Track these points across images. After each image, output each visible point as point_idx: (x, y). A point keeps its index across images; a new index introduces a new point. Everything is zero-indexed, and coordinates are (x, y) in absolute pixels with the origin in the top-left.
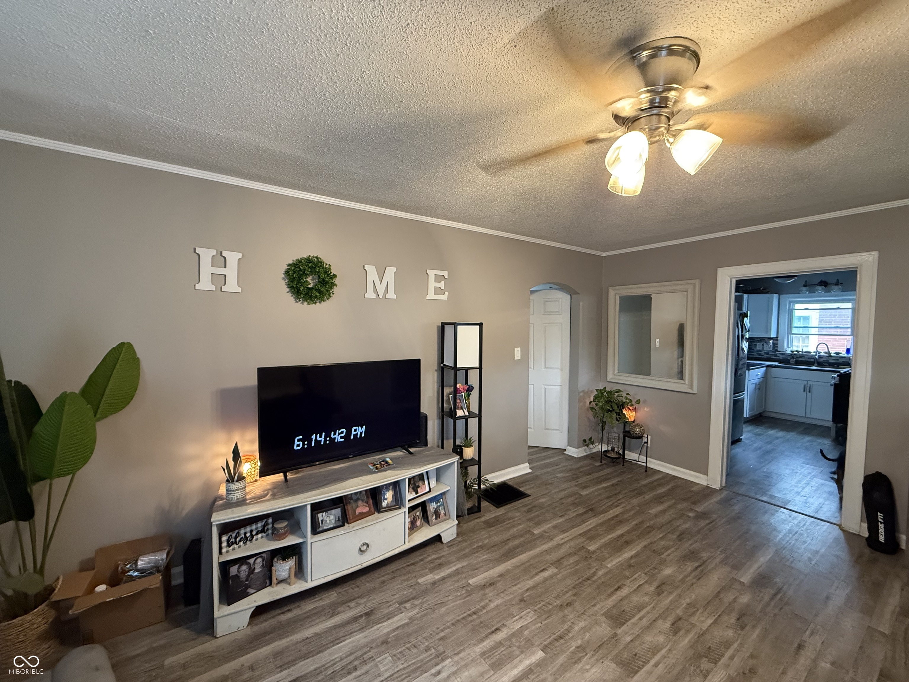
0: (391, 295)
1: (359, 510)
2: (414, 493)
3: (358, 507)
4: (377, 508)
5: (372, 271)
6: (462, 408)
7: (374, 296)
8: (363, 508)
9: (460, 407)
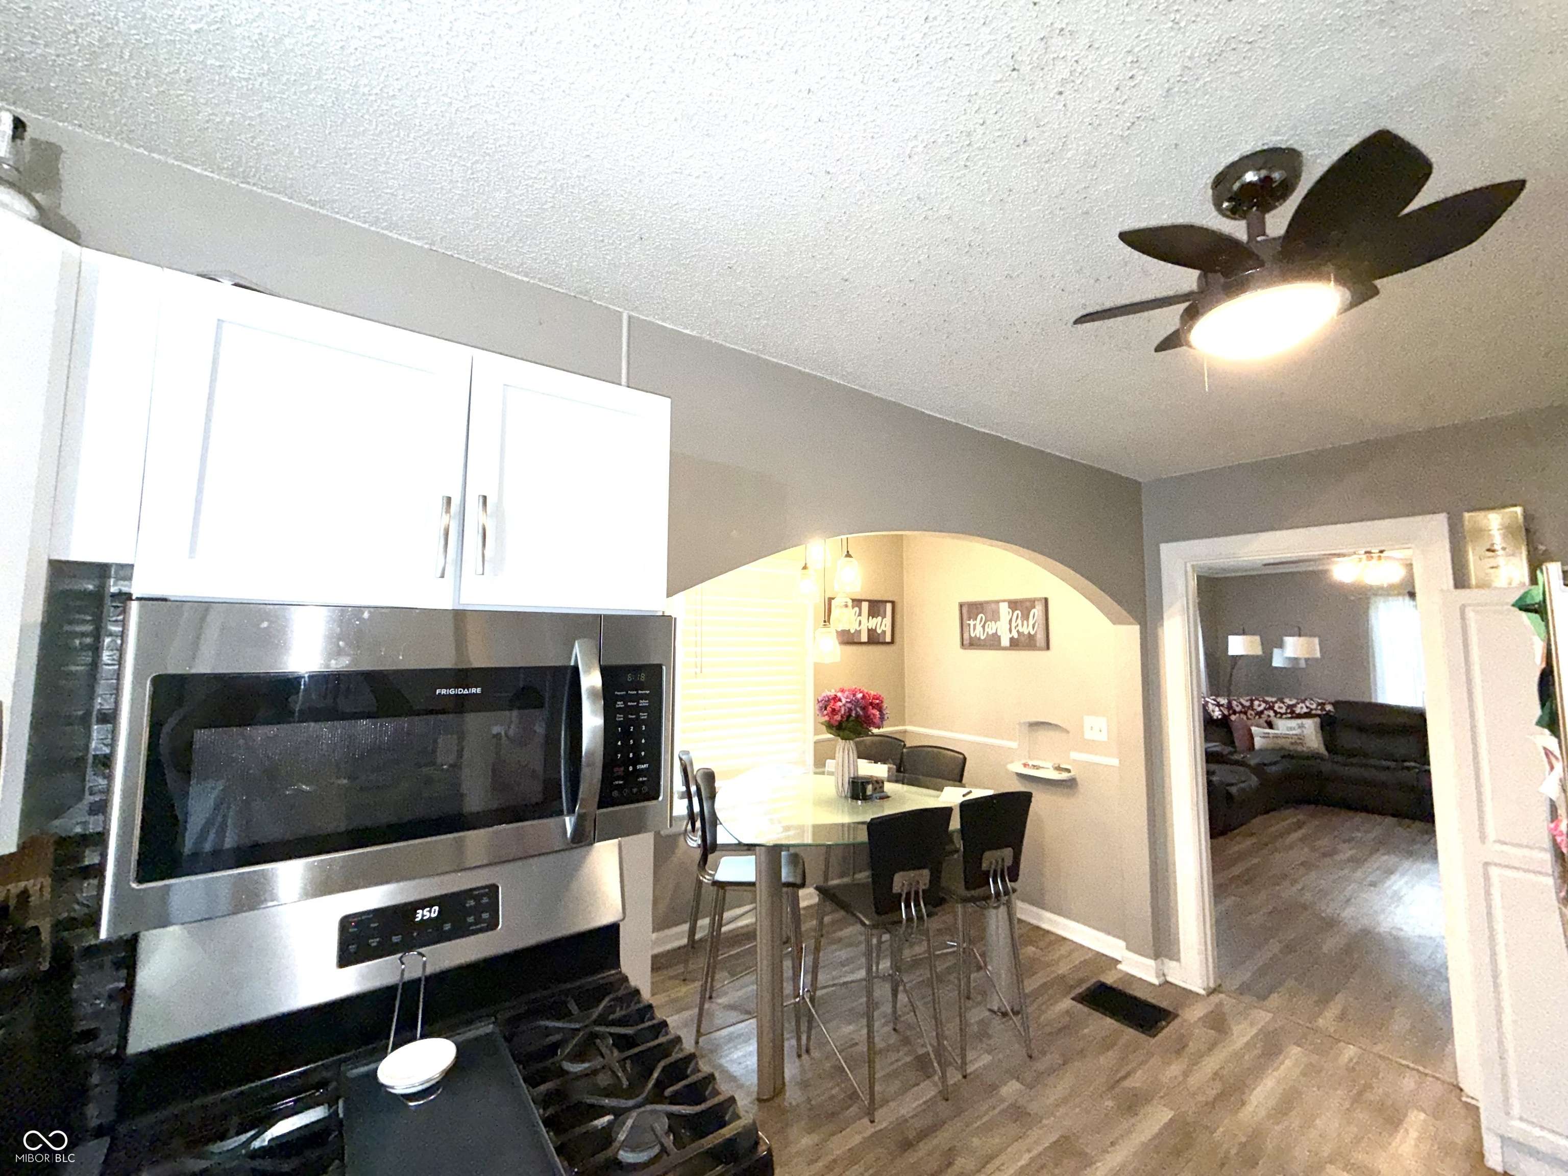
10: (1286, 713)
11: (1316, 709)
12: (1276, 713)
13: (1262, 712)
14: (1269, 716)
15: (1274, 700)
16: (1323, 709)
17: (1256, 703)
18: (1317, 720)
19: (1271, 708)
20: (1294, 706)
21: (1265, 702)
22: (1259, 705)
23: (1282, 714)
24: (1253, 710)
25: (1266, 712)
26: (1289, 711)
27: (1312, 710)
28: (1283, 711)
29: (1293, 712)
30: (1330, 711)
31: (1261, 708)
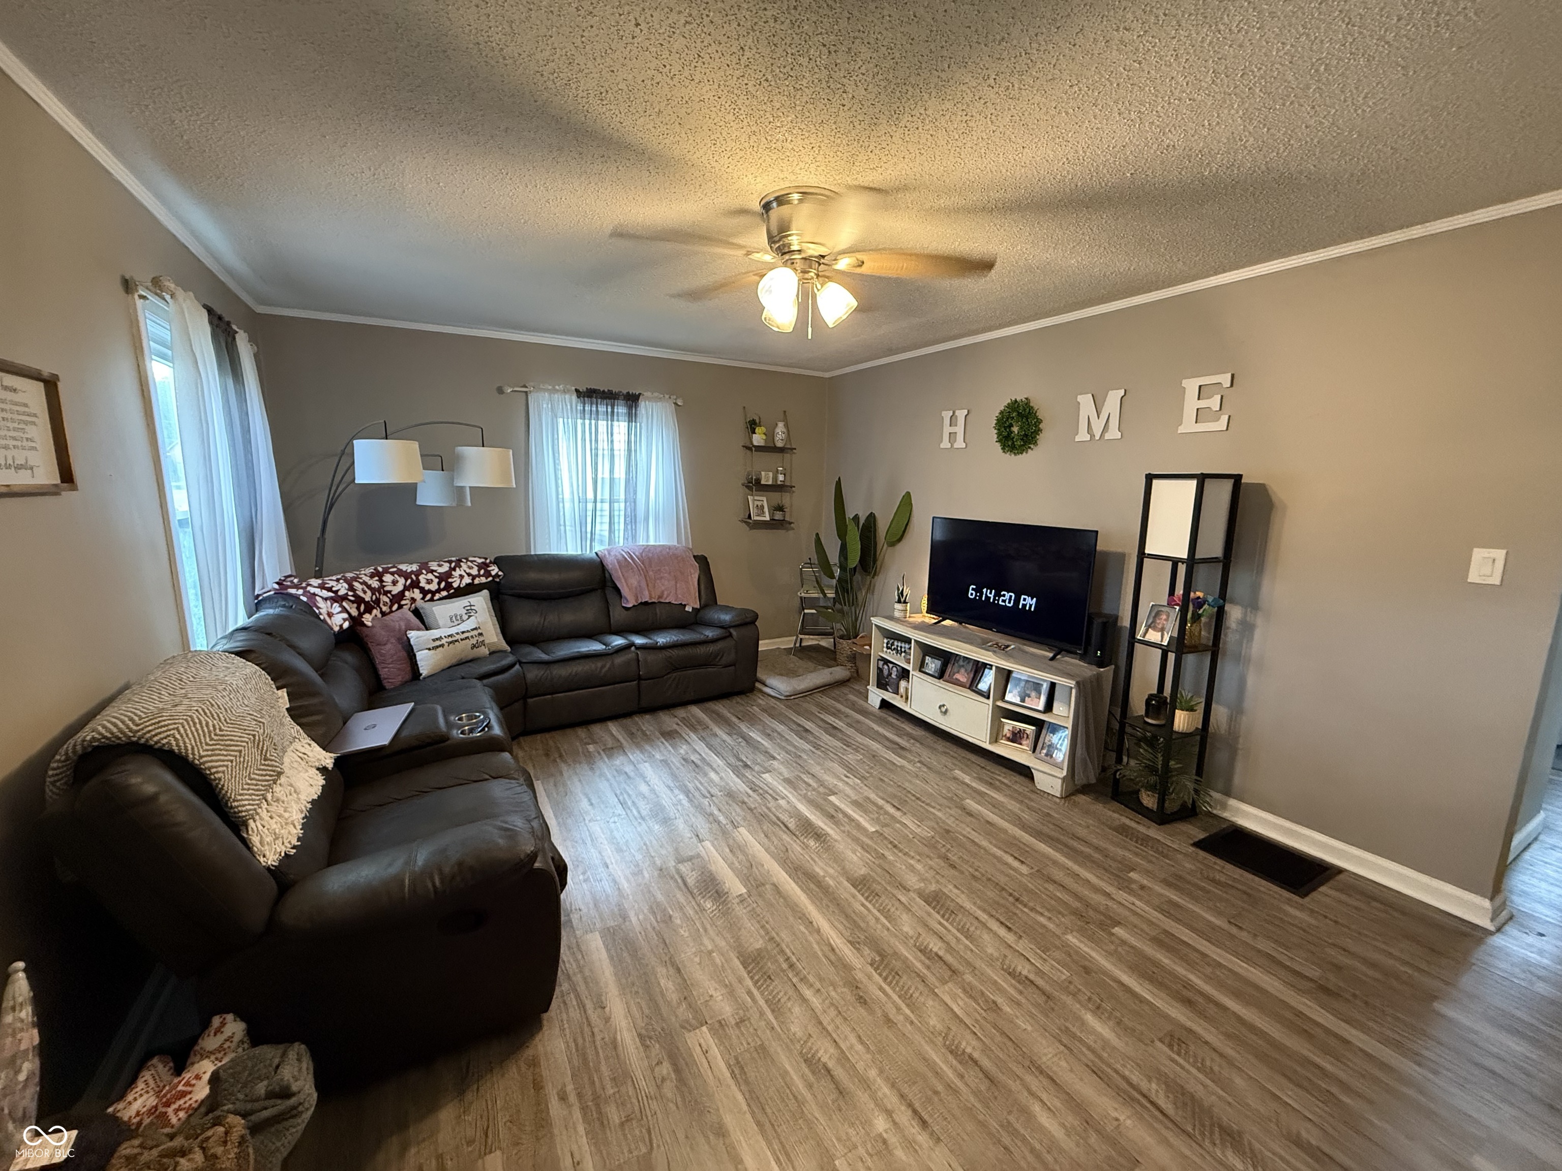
0: (1114, 433)
1: (957, 676)
2: (1019, 699)
3: (958, 672)
4: (972, 686)
5: (1086, 402)
6: (1162, 630)
7: (1088, 438)
8: (962, 677)
9: (1160, 626)
10: (439, 591)
11: (479, 576)
12: (424, 592)
13: (401, 594)
14: (413, 600)
15: (415, 567)
16: (488, 574)
17: (388, 578)
18: (485, 592)
19: (415, 585)
20: (448, 574)
21: (400, 573)
22: (394, 583)
23: (433, 593)
24: (386, 593)
25: (407, 593)
26: (443, 585)
27: (474, 578)
28: (434, 587)
29: (449, 586)
30: (497, 575)
31: (399, 587)
